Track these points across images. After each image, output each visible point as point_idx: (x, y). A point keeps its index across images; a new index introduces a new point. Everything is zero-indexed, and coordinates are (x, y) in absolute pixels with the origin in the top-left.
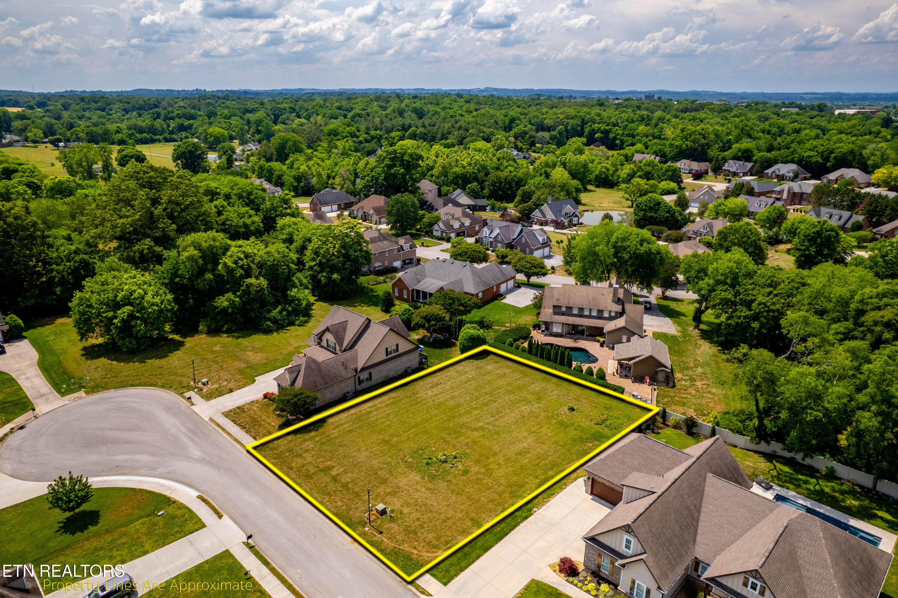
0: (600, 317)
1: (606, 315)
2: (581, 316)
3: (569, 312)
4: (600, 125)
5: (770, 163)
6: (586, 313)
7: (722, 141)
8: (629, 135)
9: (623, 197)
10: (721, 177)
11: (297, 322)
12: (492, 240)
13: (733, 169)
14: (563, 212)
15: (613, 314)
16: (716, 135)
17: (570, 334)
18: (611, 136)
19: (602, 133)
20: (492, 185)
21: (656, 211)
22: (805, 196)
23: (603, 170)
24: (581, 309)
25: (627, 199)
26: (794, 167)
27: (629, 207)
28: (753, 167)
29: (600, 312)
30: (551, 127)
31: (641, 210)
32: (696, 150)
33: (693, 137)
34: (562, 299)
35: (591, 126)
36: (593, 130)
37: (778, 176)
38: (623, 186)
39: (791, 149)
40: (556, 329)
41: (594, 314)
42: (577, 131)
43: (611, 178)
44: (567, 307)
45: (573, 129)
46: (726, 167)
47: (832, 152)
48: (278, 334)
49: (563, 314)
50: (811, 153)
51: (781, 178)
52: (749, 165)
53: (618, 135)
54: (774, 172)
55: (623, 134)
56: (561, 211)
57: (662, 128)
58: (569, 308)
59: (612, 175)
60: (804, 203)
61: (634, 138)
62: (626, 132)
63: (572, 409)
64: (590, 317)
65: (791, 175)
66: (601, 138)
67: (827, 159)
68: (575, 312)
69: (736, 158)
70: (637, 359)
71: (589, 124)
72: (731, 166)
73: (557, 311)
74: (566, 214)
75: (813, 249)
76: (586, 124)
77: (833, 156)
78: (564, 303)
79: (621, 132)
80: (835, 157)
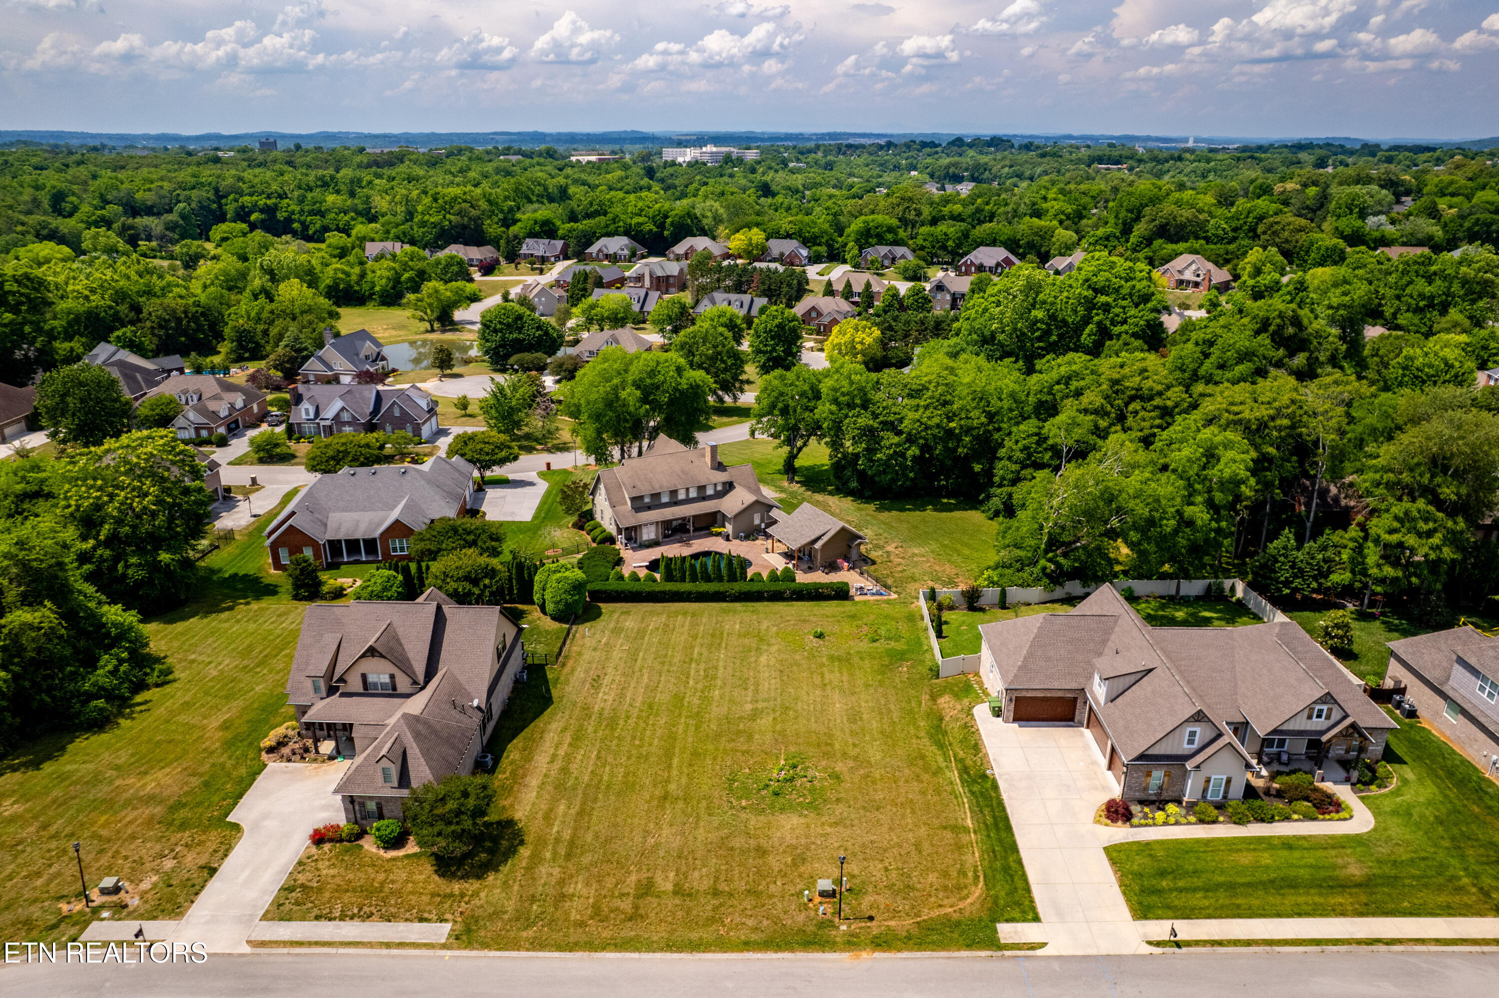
0: (703, 498)
1: (710, 491)
2: (676, 503)
3: (655, 502)
4: (255, 198)
5: (589, 239)
6: (682, 496)
7: (502, 211)
8: (312, 213)
9: (414, 317)
10: (524, 266)
11: (150, 680)
12: (328, 423)
13: (540, 253)
14: (362, 356)
15: (719, 488)
16: (489, 201)
17: (666, 536)
18: (281, 216)
19: (262, 211)
20: (161, 327)
21: (520, 330)
22: (672, 280)
23: (340, 275)
24: (674, 493)
25: (422, 319)
26: (624, 241)
27: (427, 331)
28: (566, 247)
29: (702, 488)
30: (152, 207)
31: (495, 331)
32: (465, 227)
33: (457, 207)
34: (638, 484)
35: (236, 200)
36: (243, 207)
37: (607, 257)
38: (411, 297)
39: (610, 216)
40: (649, 534)
41: (693, 494)
42: (213, 212)
43: (357, 288)
44: (652, 495)
45: (202, 207)
46: (524, 250)
47: (666, 217)
48: (130, 717)
49: (649, 508)
50: (641, 220)
51: (613, 258)
52: (559, 244)
53: (293, 213)
54: (600, 251)
55: (302, 210)
56: (357, 355)
57: (368, 197)
58: (656, 496)
59: (358, 283)
60: (672, 290)
61: (323, 216)
62: (306, 208)
63: (820, 636)
64: (688, 501)
65: (626, 252)
66: (263, 221)
67: (662, 226)
68: (665, 499)
69: (532, 235)
70: (825, 539)
71: (231, 197)
72: (532, 247)
73: (639, 504)
74: (367, 357)
75: (780, 349)
76: (226, 197)
77: (669, 220)
78: (645, 490)
79: (297, 208)
80: (672, 224)
